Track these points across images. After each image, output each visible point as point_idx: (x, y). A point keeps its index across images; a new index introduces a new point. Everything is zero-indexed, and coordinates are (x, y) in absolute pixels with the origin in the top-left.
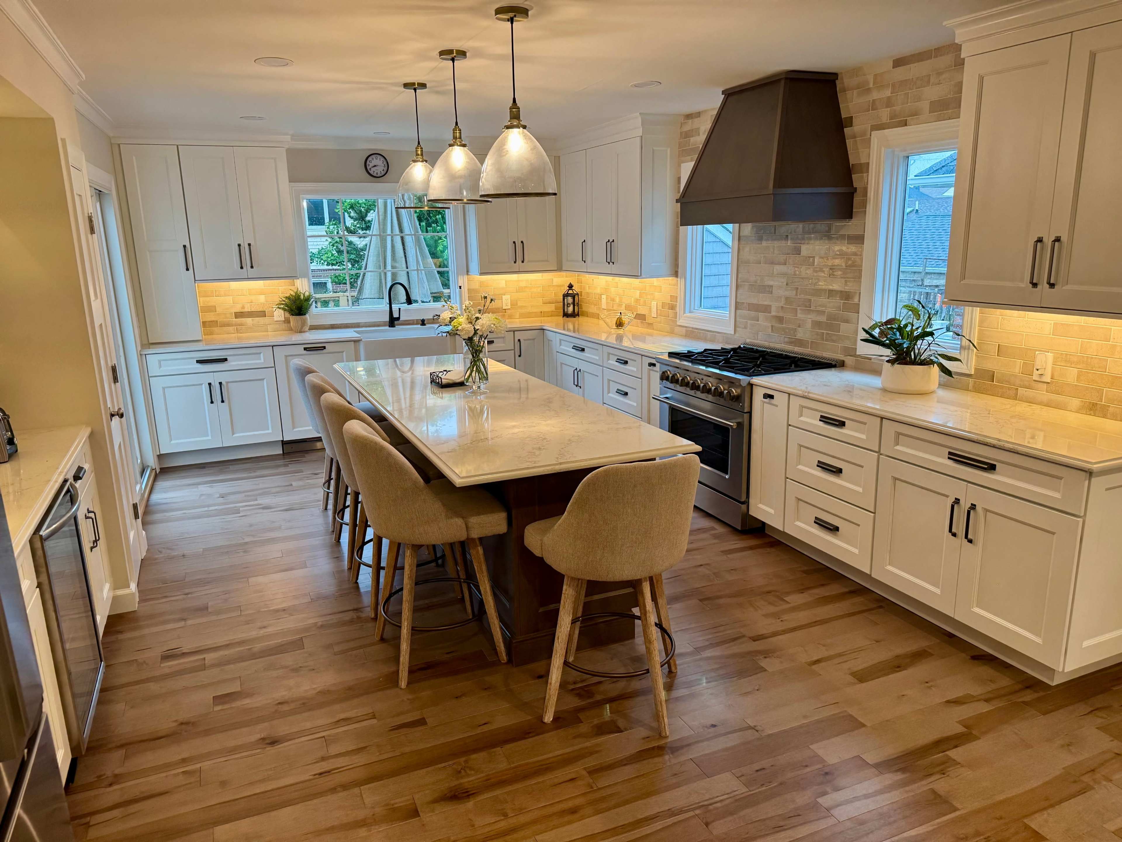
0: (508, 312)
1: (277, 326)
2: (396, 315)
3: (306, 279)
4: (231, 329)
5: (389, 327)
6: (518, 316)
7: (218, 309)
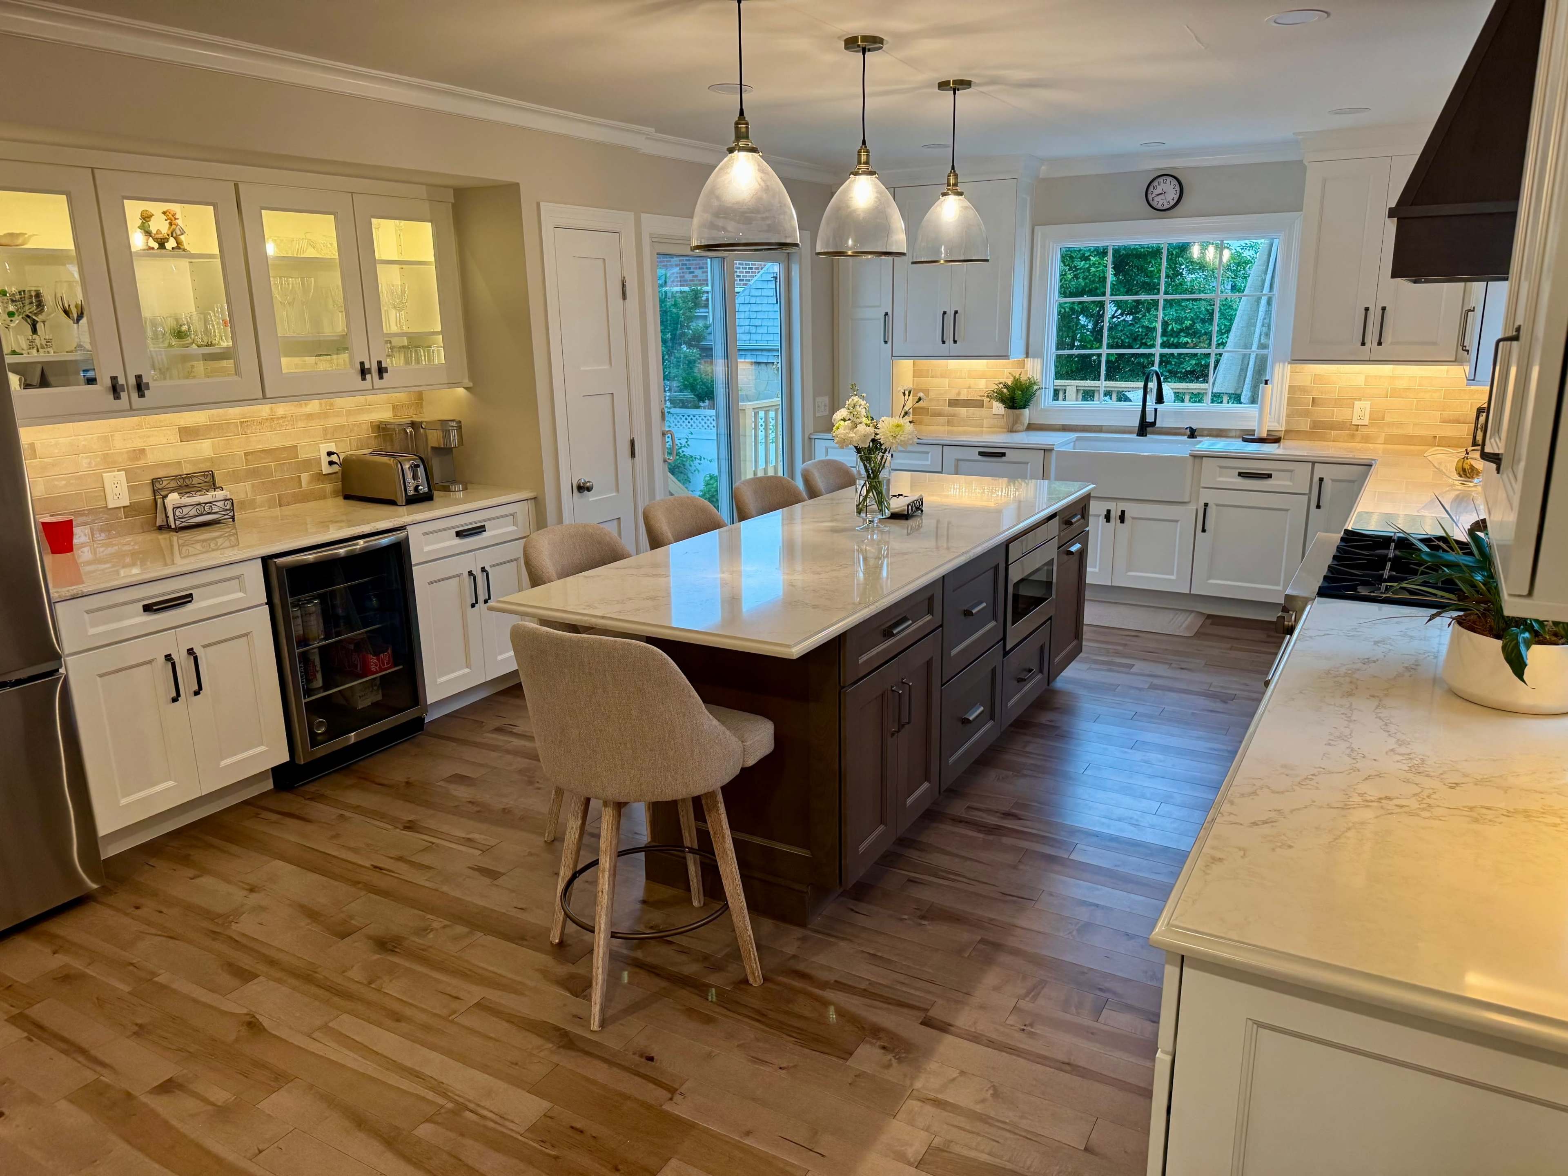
0: (1364, 430)
1: (995, 421)
2: (1150, 418)
3: (1039, 360)
4: (942, 420)
5: (1137, 435)
6: (1382, 439)
7: (931, 394)
